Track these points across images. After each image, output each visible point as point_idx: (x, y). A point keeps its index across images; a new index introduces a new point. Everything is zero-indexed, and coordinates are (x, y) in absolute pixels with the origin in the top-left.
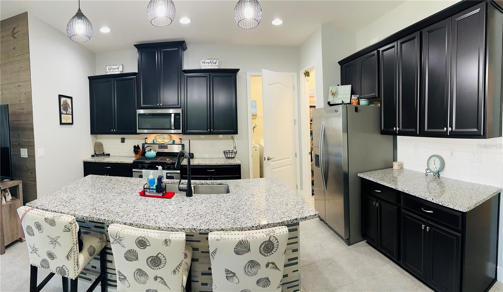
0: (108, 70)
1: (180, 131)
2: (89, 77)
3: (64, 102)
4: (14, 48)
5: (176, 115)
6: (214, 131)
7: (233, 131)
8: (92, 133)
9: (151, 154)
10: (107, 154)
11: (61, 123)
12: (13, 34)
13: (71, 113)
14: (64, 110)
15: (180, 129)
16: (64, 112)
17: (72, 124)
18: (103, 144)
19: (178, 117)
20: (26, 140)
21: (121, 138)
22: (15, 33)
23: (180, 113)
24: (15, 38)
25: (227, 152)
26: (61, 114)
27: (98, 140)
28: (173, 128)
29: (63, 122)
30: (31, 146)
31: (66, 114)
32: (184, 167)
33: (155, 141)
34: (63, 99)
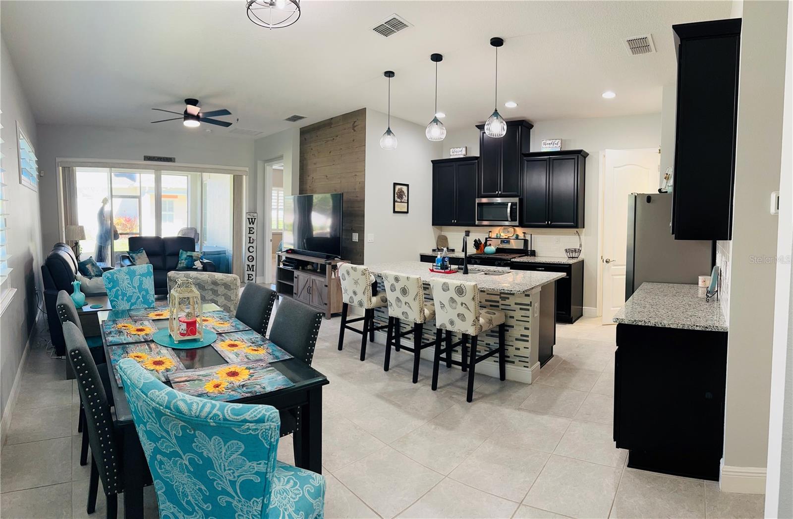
0: (451, 154)
1: (517, 223)
2: (432, 161)
3: (399, 189)
4: (354, 140)
5: (513, 204)
6: (552, 224)
7: (573, 224)
8: (435, 223)
9: (490, 249)
10: (451, 250)
11: (395, 212)
12: (354, 127)
13: (406, 201)
14: (398, 198)
15: (516, 221)
16: (399, 200)
17: (407, 212)
18: (448, 237)
19: (514, 207)
20: (358, 225)
21: (466, 231)
22: (355, 126)
23: (516, 203)
24: (355, 131)
25: (573, 251)
26: (394, 201)
27: (442, 233)
28: (509, 219)
29: (396, 210)
30: (361, 232)
31: (401, 202)
32: (514, 263)
33: (499, 236)
34: (398, 187)
